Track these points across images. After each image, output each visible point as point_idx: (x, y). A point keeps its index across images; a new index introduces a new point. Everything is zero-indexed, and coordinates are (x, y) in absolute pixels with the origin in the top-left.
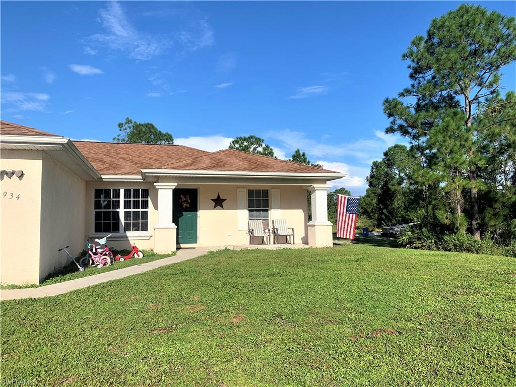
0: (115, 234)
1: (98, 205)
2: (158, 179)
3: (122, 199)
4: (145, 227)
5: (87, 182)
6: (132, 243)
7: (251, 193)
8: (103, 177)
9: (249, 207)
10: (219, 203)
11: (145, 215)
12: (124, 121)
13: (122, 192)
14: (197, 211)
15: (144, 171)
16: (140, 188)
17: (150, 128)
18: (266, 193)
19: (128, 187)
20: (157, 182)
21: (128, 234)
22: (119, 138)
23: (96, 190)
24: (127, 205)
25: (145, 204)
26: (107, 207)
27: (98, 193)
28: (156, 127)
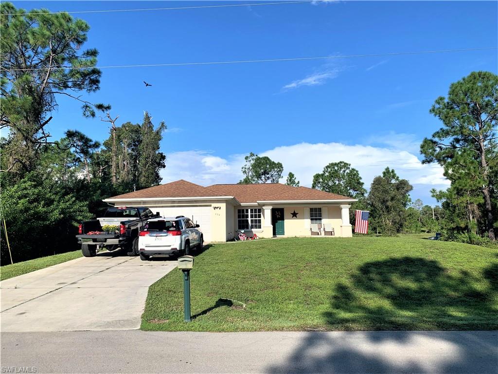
0: (247, 230)
1: (239, 217)
2: (264, 205)
3: (249, 214)
4: (260, 227)
5: (234, 206)
6: (254, 233)
7: (311, 210)
8: (241, 204)
9: (311, 217)
10: (295, 215)
11: (260, 221)
12: (249, 155)
13: (249, 210)
14: (284, 220)
15: (258, 202)
16: (257, 208)
17: (266, 161)
18: (320, 209)
19: (252, 208)
20: (264, 206)
21: (253, 230)
22: (246, 167)
23: (238, 210)
24: (252, 216)
25: (260, 216)
26: (243, 217)
27: (239, 211)
28: (270, 159)
